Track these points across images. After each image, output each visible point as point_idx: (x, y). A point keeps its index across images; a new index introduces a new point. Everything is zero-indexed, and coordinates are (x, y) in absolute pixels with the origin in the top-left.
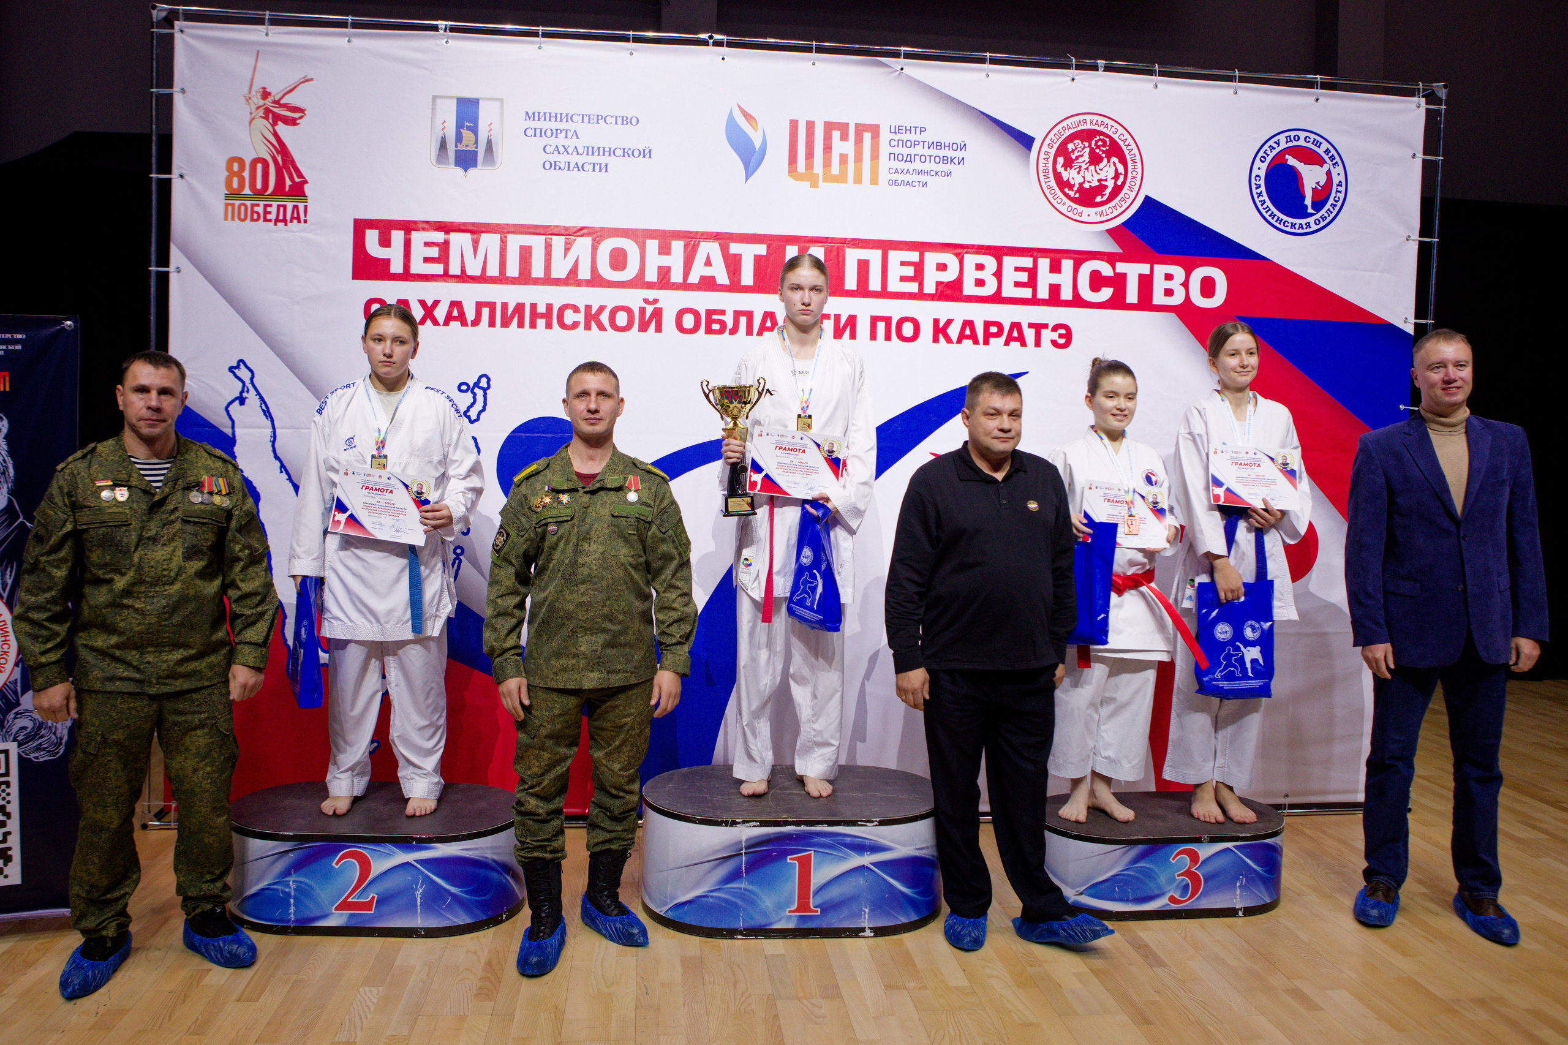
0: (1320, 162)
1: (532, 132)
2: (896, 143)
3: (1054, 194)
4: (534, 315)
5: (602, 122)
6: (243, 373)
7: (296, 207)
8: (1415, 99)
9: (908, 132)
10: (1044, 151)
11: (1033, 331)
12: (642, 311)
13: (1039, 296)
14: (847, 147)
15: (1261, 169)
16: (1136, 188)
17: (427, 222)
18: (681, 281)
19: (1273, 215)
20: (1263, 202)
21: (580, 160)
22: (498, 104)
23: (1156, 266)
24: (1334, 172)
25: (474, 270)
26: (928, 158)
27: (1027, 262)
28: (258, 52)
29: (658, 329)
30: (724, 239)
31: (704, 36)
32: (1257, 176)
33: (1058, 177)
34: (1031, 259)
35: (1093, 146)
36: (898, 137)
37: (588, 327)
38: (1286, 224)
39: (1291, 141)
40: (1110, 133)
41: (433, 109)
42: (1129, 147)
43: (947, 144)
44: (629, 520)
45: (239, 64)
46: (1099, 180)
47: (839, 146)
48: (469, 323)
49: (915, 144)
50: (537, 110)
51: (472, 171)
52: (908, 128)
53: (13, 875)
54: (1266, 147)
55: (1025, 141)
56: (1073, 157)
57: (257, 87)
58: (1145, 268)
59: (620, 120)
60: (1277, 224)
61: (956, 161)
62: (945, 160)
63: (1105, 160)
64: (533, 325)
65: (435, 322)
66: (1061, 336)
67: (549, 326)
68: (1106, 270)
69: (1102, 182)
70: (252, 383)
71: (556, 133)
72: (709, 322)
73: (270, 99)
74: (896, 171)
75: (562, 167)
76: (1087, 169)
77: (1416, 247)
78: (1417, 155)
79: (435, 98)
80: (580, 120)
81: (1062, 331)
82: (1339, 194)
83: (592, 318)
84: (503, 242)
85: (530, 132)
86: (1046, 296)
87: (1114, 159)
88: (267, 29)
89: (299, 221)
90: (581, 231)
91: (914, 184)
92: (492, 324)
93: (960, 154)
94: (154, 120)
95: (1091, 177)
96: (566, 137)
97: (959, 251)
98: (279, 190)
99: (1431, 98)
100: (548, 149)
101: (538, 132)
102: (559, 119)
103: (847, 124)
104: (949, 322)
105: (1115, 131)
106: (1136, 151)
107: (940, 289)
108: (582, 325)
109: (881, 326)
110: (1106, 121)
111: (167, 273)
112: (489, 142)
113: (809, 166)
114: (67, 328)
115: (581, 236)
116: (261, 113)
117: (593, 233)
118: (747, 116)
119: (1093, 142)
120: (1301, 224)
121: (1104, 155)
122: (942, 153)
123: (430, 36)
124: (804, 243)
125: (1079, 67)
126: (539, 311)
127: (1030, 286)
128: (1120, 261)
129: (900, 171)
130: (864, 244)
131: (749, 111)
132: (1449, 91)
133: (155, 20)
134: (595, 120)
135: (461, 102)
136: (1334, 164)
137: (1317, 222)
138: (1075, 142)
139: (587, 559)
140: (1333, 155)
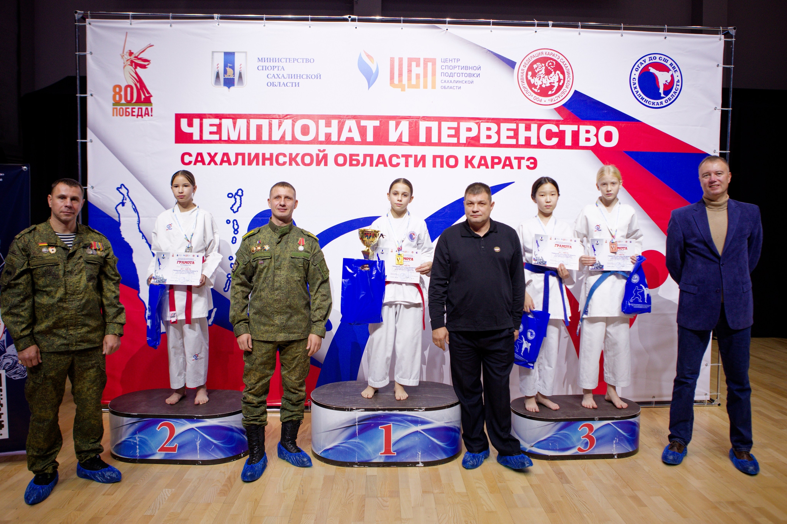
0: (668, 70)
1: (261, 68)
2: (444, 67)
3: (527, 91)
4: (264, 159)
5: (296, 62)
6: (123, 190)
7: (147, 109)
8: (719, 36)
9: (451, 61)
10: (521, 68)
11: (517, 161)
12: (318, 155)
13: (519, 143)
14: (420, 70)
15: (636, 75)
16: (570, 86)
17: (211, 114)
18: (337, 140)
19: (642, 99)
20: (637, 92)
21: (285, 81)
22: (244, 54)
23: (581, 126)
24: (675, 75)
25: (234, 137)
26: (461, 74)
27: (513, 126)
28: (127, 33)
29: (326, 164)
30: (357, 118)
31: (347, 17)
32: (634, 78)
33: (529, 82)
34: (515, 124)
35: (547, 65)
36: (446, 64)
37: (290, 164)
38: (650, 103)
39: (652, 60)
40: (556, 59)
41: (213, 58)
42: (566, 66)
43: (471, 67)
44: (299, 260)
45: (118, 39)
46: (550, 83)
47: (416, 70)
48: (232, 163)
49: (454, 67)
50: (263, 57)
51: (232, 88)
52: (451, 59)
53: (5, 434)
54: (638, 63)
55: (511, 64)
56: (537, 71)
57: (127, 50)
58: (575, 127)
59: (305, 61)
60: (645, 103)
61: (475, 75)
62: (470, 75)
63: (553, 72)
64: (264, 164)
65: (216, 164)
66: (531, 163)
67: (271, 164)
68: (555, 129)
69: (552, 84)
70: (128, 195)
71: (273, 68)
72: (351, 160)
73: (133, 56)
74: (445, 81)
75: (277, 85)
76: (544, 77)
77: (720, 113)
78: (720, 65)
79: (213, 52)
80: (285, 61)
81: (532, 161)
82: (678, 86)
83: (292, 159)
84: (248, 123)
85: (260, 68)
86: (524, 143)
87: (558, 72)
88: (131, 22)
89: (149, 116)
90: (286, 117)
91: (454, 88)
92: (243, 163)
93: (477, 72)
94: (78, 68)
95: (546, 82)
96: (278, 70)
97: (478, 121)
98: (139, 101)
99: (727, 35)
100: (269, 76)
101: (264, 67)
102: (274, 61)
103: (419, 58)
104: (473, 157)
105: (558, 57)
106: (569, 67)
107: (469, 140)
108: (288, 163)
109: (438, 160)
110: (554, 52)
111: (86, 143)
112: (240, 74)
113: (400, 80)
114: (24, 170)
115: (287, 119)
116: (129, 63)
117: (292, 117)
118: (368, 56)
119: (547, 64)
120: (657, 103)
121: (552, 70)
122: (468, 72)
123: (210, 22)
124: (398, 119)
125: (539, 25)
126: (266, 157)
127: (515, 138)
128: (562, 124)
129: (447, 82)
130: (429, 119)
131: (370, 54)
132: (736, 31)
133: (77, 19)
134: (293, 61)
135: (226, 54)
136: (675, 71)
137: (666, 101)
138: (537, 64)
139: (279, 279)
140: (674, 67)
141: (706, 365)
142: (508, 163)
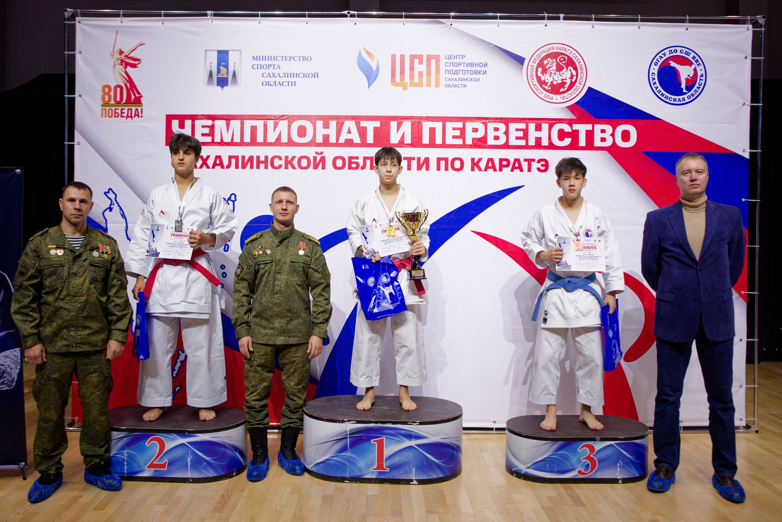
0: (690, 63)
2: (449, 64)
3: (537, 88)
4: (259, 162)
5: (292, 60)
6: (111, 195)
7: (137, 110)
8: (746, 26)
9: (455, 58)
10: (531, 65)
11: (527, 163)
12: (315, 158)
13: (529, 144)
14: (423, 68)
15: (655, 69)
16: (583, 83)
17: (203, 115)
18: (335, 142)
19: (663, 95)
20: (657, 88)
21: (281, 80)
22: (238, 52)
24: (698, 69)
25: (227, 139)
26: (466, 72)
27: (523, 126)
28: (117, 31)
29: (324, 168)
30: (357, 119)
31: (346, 12)
32: (653, 73)
33: (539, 79)
34: (525, 124)
35: (558, 61)
36: (450, 61)
37: (286, 167)
38: (671, 99)
39: (672, 53)
40: (568, 54)
41: (206, 57)
42: (578, 61)
43: (477, 64)
44: (299, 264)
45: (109, 38)
46: (562, 80)
47: (418, 68)
48: (225, 167)
49: (460, 64)
50: (258, 55)
51: (226, 88)
52: (455, 56)
54: (658, 57)
55: (520, 60)
56: (547, 67)
57: (117, 49)
58: (589, 127)
59: (301, 59)
60: (665, 100)
61: (482, 72)
62: (476, 72)
63: (565, 68)
64: (258, 167)
65: (208, 167)
66: (542, 165)
67: (266, 167)
68: (567, 128)
69: (564, 81)
70: (116, 200)
71: (269, 66)
72: (350, 163)
73: (123, 55)
74: (449, 79)
75: (272, 84)
76: (555, 74)
77: (748, 109)
78: (748, 57)
79: (206, 51)
80: (281, 59)
81: (543, 163)
82: (701, 81)
83: (288, 163)
84: (242, 124)
85: (255, 67)
86: (534, 144)
87: (570, 68)
88: (122, 19)
89: (139, 117)
90: (281, 117)
91: (459, 86)
92: (237, 167)
93: (484, 69)
94: (66, 67)
95: (557, 79)
96: (274, 69)
97: (484, 121)
98: (128, 101)
99: (755, 24)
100: (264, 75)
101: (259, 66)
102: (270, 59)
103: (422, 55)
104: (480, 160)
105: (570, 52)
106: (582, 63)
107: (475, 141)
108: (284, 166)
109: (443, 163)
110: (565, 47)
111: (73, 145)
112: (234, 73)
113: (402, 79)
114: (18, 173)
115: (283, 120)
116: (119, 62)
117: (288, 118)
118: (368, 53)
119: (558, 59)
120: (679, 99)
121: (564, 66)
122: (474, 69)
123: (204, 19)
124: (400, 120)
125: (549, 18)
126: (261, 160)
127: (524, 139)
128: (575, 123)
129: (451, 79)
130: (433, 119)
131: (370, 51)
132: (766, 20)
133: (66, 17)
134: (289, 59)
135: (220, 52)
136: (698, 65)
137: (689, 97)
138: (548, 59)
139: (279, 283)
140: (697, 60)
141: (740, 387)
142: (517, 165)
